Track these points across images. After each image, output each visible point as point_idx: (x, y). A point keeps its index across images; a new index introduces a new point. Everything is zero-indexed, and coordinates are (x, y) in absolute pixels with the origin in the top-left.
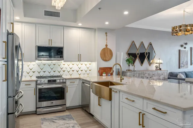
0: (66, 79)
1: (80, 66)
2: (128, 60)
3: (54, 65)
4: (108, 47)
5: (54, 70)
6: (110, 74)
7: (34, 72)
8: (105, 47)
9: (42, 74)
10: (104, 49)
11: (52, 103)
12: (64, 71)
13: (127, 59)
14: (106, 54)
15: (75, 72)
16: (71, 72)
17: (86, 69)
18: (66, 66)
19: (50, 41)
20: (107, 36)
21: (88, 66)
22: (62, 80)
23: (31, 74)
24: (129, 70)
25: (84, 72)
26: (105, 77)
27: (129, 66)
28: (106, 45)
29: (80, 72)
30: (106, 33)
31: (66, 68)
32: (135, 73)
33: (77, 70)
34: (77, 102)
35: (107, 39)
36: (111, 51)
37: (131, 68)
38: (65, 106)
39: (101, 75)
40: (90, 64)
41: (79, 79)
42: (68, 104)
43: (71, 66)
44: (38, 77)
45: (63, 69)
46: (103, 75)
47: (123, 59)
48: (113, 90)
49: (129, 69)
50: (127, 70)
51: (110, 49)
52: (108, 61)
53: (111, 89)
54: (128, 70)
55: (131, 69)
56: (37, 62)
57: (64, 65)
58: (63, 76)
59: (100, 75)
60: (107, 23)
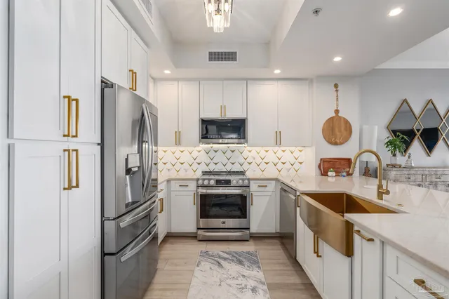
0: (249, 180)
1: (280, 154)
2: (390, 143)
3: (233, 151)
4: (339, 115)
5: (231, 161)
6: (344, 174)
7: (199, 164)
8: (334, 115)
9: (212, 168)
10: (331, 119)
11: (224, 223)
12: (250, 164)
13: (387, 140)
14: (337, 130)
15: (271, 165)
16: (263, 166)
17: (293, 161)
18: (254, 153)
19: (223, 108)
20: (337, 91)
21: (297, 154)
22: (240, 181)
23: (195, 166)
24: (394, 166)
25: (288, 166)
26: (334, 179)
27: (395, 155)
28: (337, 111)
29: (280, 166)
30: (336, 86)
31: (254, 159)
32: (412, 172)
33: (275, 162)
34: (272, 226)
35: (337, 99)
36: (347, 122)
37: (400, 160)
38: (247, 231)
39: (324, 173)
40: (301, 151)
41: (277, 180)
42: (254, 229)
43: (263, 154)
44: (205, 173)
45: (248, 160)
46: (330, 174)
47: (379, 141)
48: (356, 228)
49: (393, 162)
50: (387, 165)
51: (344, 119)
52: (341, 144)
53: (349, 226)
54: (392, 165)
55: (398, 163)
56: (203, 146)
57: (250, 151)
58: (247, 173)
59: (322, 175)
60: (337, 59)
